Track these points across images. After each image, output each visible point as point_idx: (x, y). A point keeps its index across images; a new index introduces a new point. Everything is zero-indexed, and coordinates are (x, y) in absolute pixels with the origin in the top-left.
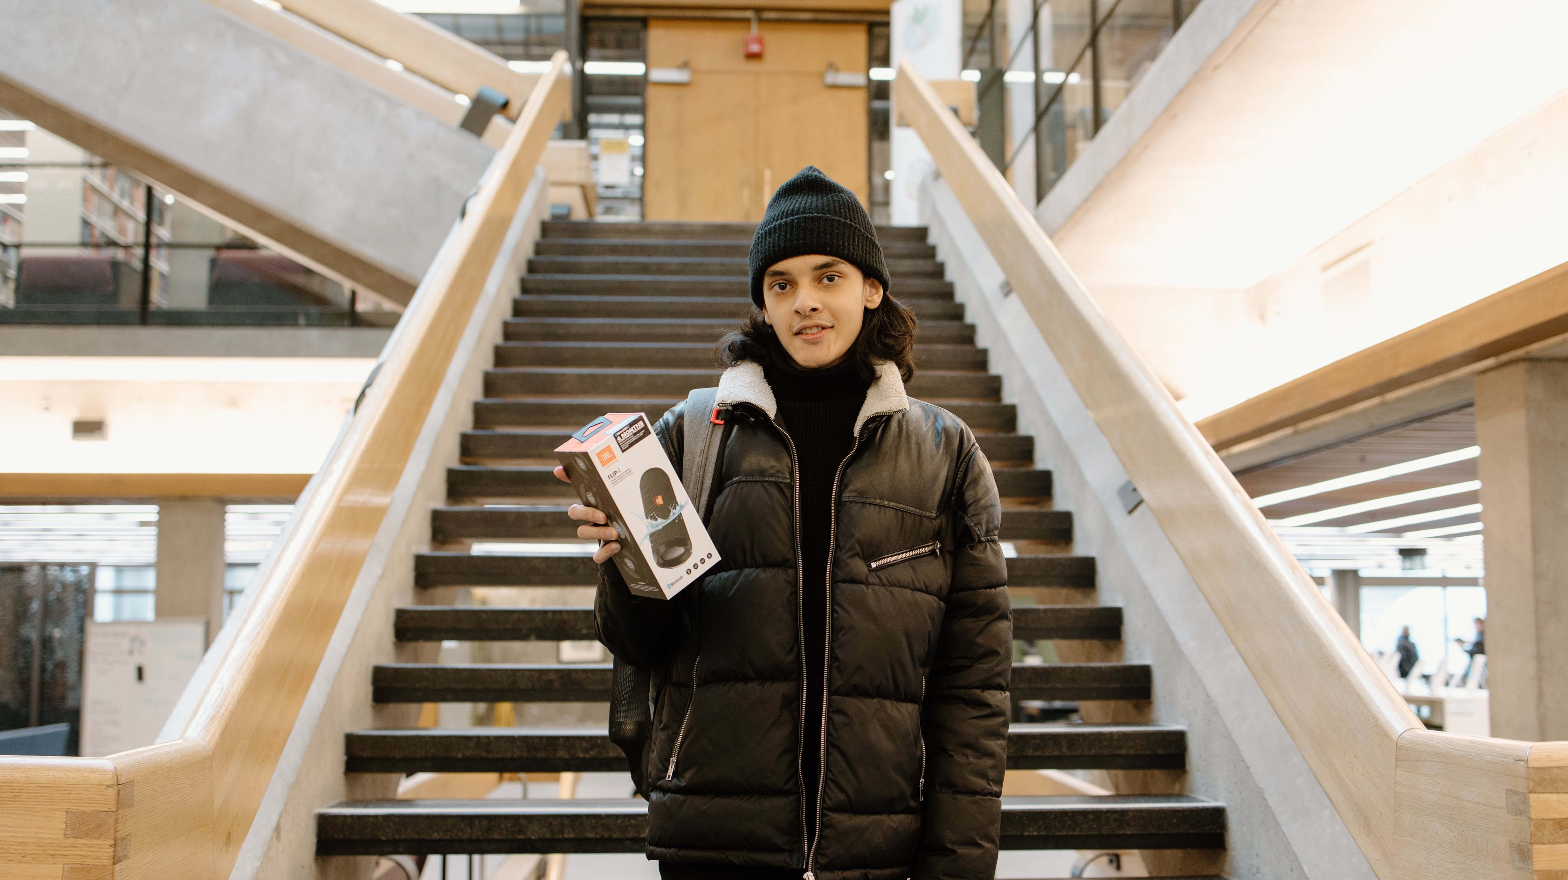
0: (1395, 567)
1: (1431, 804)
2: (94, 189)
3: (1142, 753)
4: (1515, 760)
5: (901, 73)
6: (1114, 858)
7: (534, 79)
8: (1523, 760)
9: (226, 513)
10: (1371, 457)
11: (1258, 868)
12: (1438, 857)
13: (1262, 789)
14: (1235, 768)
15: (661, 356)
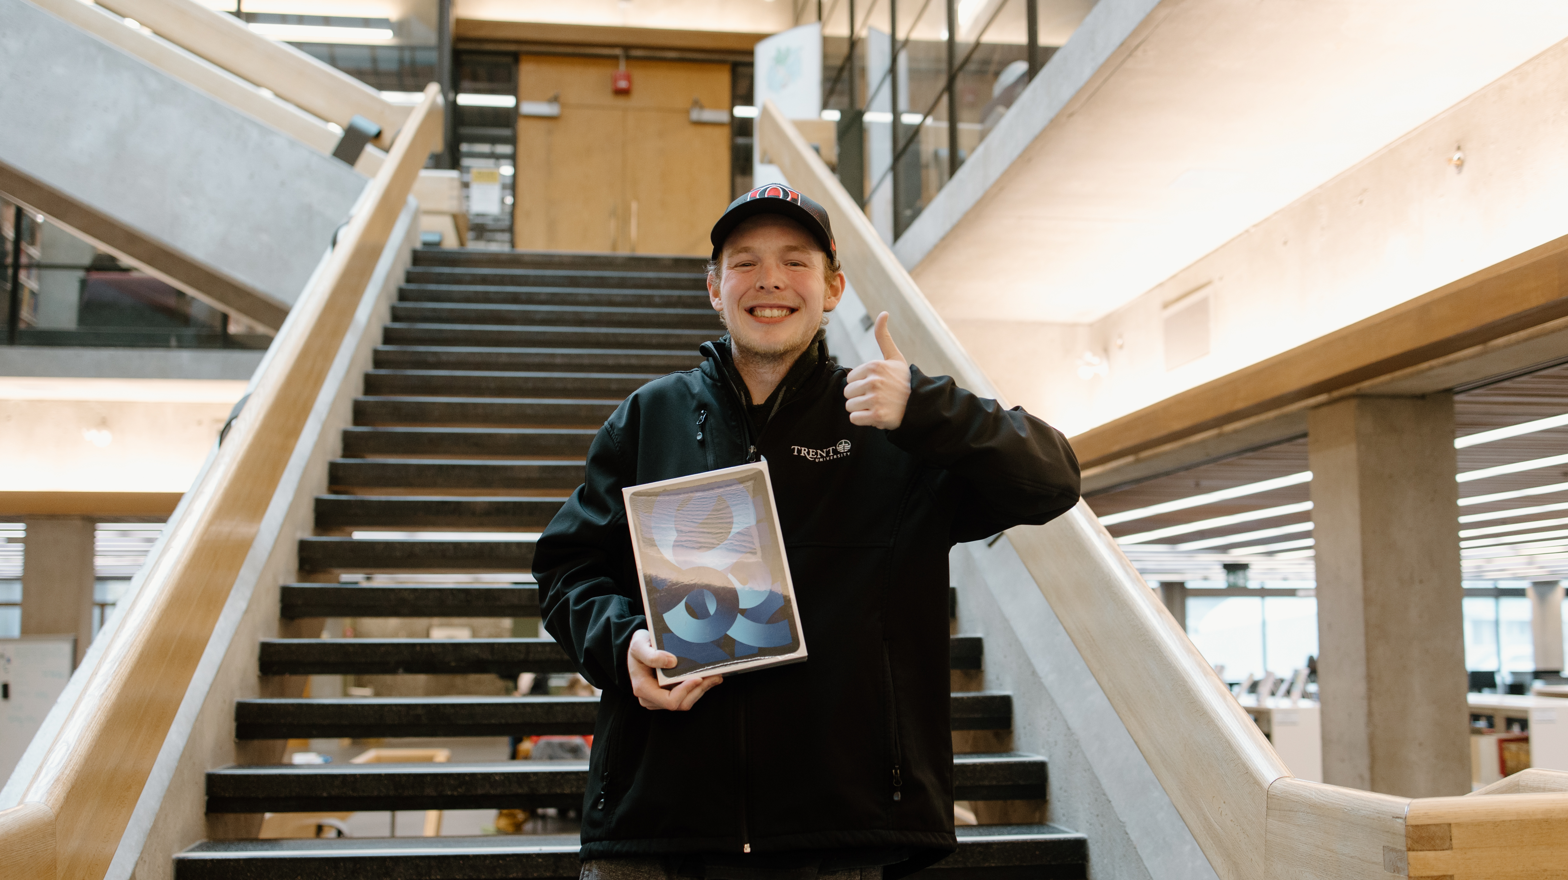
0: (1220, 580)
1: (1304, 855)
3: (1004, 784)
4: (1393, 817)
5: (765, 112)
7: (407, 111)
8: (1401, 818)
9: (95, 531)
10: (1205, 483)
13: (1124, 823)
14: (1096, 800)
15: (530, 385)
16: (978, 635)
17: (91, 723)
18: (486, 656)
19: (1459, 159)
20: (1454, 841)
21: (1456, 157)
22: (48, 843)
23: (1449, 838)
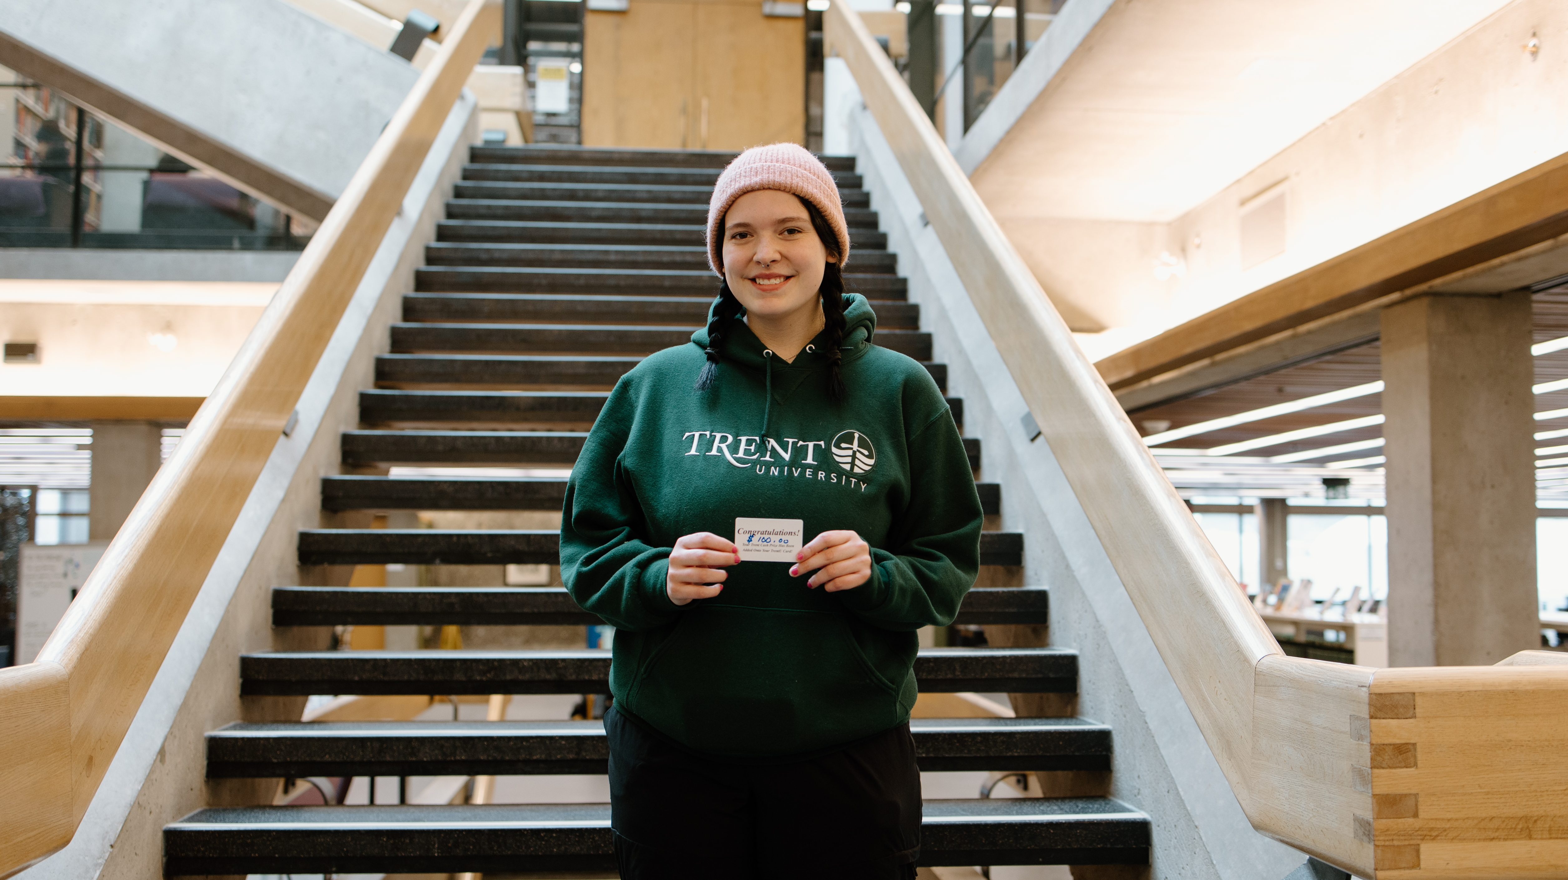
0: (1319, 497)
1: (1285, 729)
2: (27, 110)
3: (1034, 676)
4: (1359, 686)
5: (833, 3)
6: (1021, 778)
7: (464, 4)
8: (1365, 686)
9: (162, 436)
10: (1289, 389)
11: (1139, 789)
12: (1290, 781)
13: (1144, 712)
14: (1120, 691)
15: (582, 282)
16: (1019, 530)
17: (107, 590)
18: (523, 547)
19: (1534, 46)
20: (1417, 710)
21: (1531, 44)
22: (61, 699)
23: (1413, 707)
